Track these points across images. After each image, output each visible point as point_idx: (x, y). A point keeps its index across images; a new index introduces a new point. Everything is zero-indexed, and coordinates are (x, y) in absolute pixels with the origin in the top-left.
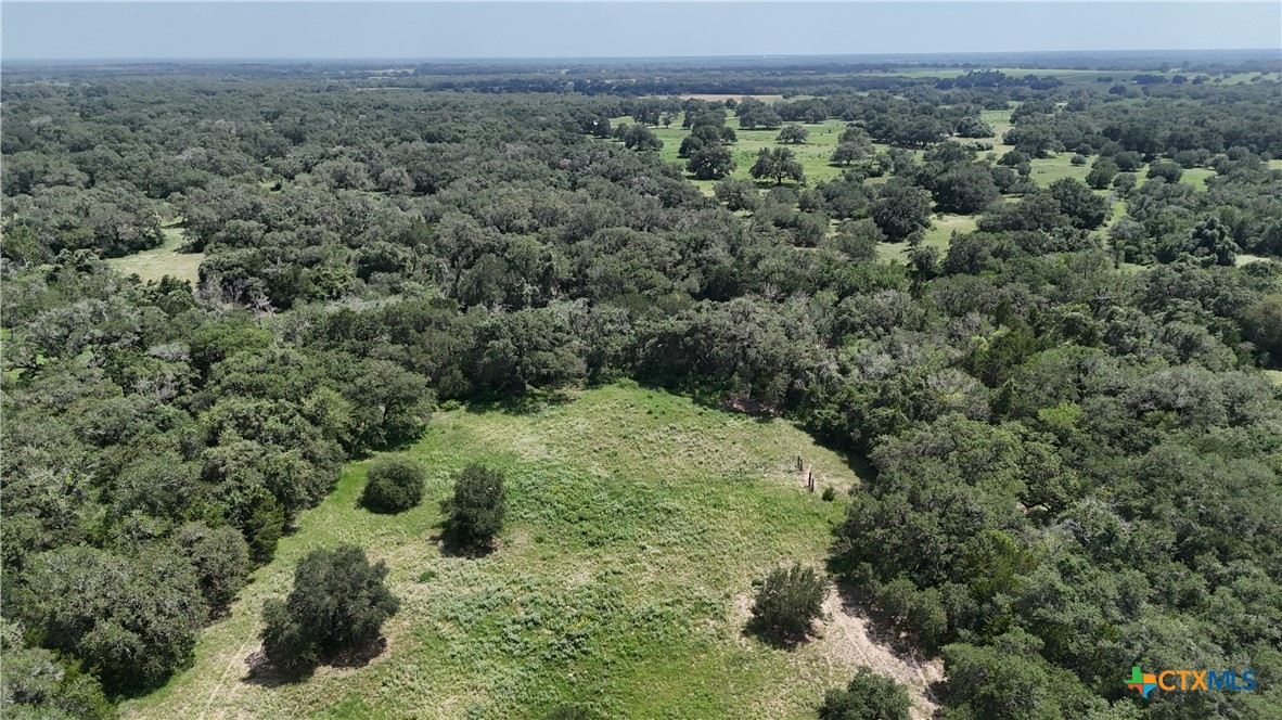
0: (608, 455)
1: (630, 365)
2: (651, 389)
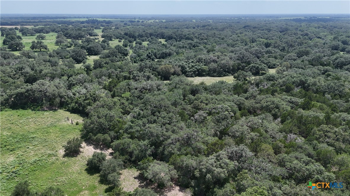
0: (8, 129)
1: (7, 104)
2: (17, 109)
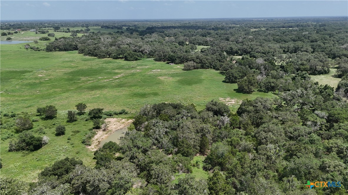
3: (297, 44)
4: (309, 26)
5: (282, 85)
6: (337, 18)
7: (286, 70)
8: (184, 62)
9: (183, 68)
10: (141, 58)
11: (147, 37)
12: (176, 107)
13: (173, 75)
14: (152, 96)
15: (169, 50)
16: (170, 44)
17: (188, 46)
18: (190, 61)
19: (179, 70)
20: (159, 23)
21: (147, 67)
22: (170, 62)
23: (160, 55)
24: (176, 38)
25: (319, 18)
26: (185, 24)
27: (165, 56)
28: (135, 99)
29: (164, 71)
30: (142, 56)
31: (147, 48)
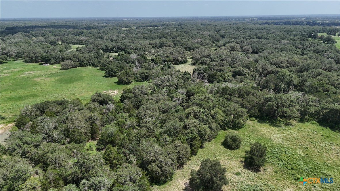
3: (162, 40)
4: (170, 25)
5: (153, 74)
6: (190, 18)
7: (156, 62)
8: (60, 62)
9: (61, 67)
10: (7, 60)
11: (9, 38)
12: (60, 103)
13: (50, 75)
14: (31, 98)
15: (41, 50)
16: (40, 45)
17: (61, 46)
18: (67, 60)
19: (55, 70)
20: (21, 23)
21: (16, 70)
22: (44, 63)
23: (30, 56)
24: (45, 38)
25: (177, 18)
26: (53, 23)
27: (36, 57)
28: (10, 103)
29: (39, 73)
30: (8, 59)
31: (13, 50)
